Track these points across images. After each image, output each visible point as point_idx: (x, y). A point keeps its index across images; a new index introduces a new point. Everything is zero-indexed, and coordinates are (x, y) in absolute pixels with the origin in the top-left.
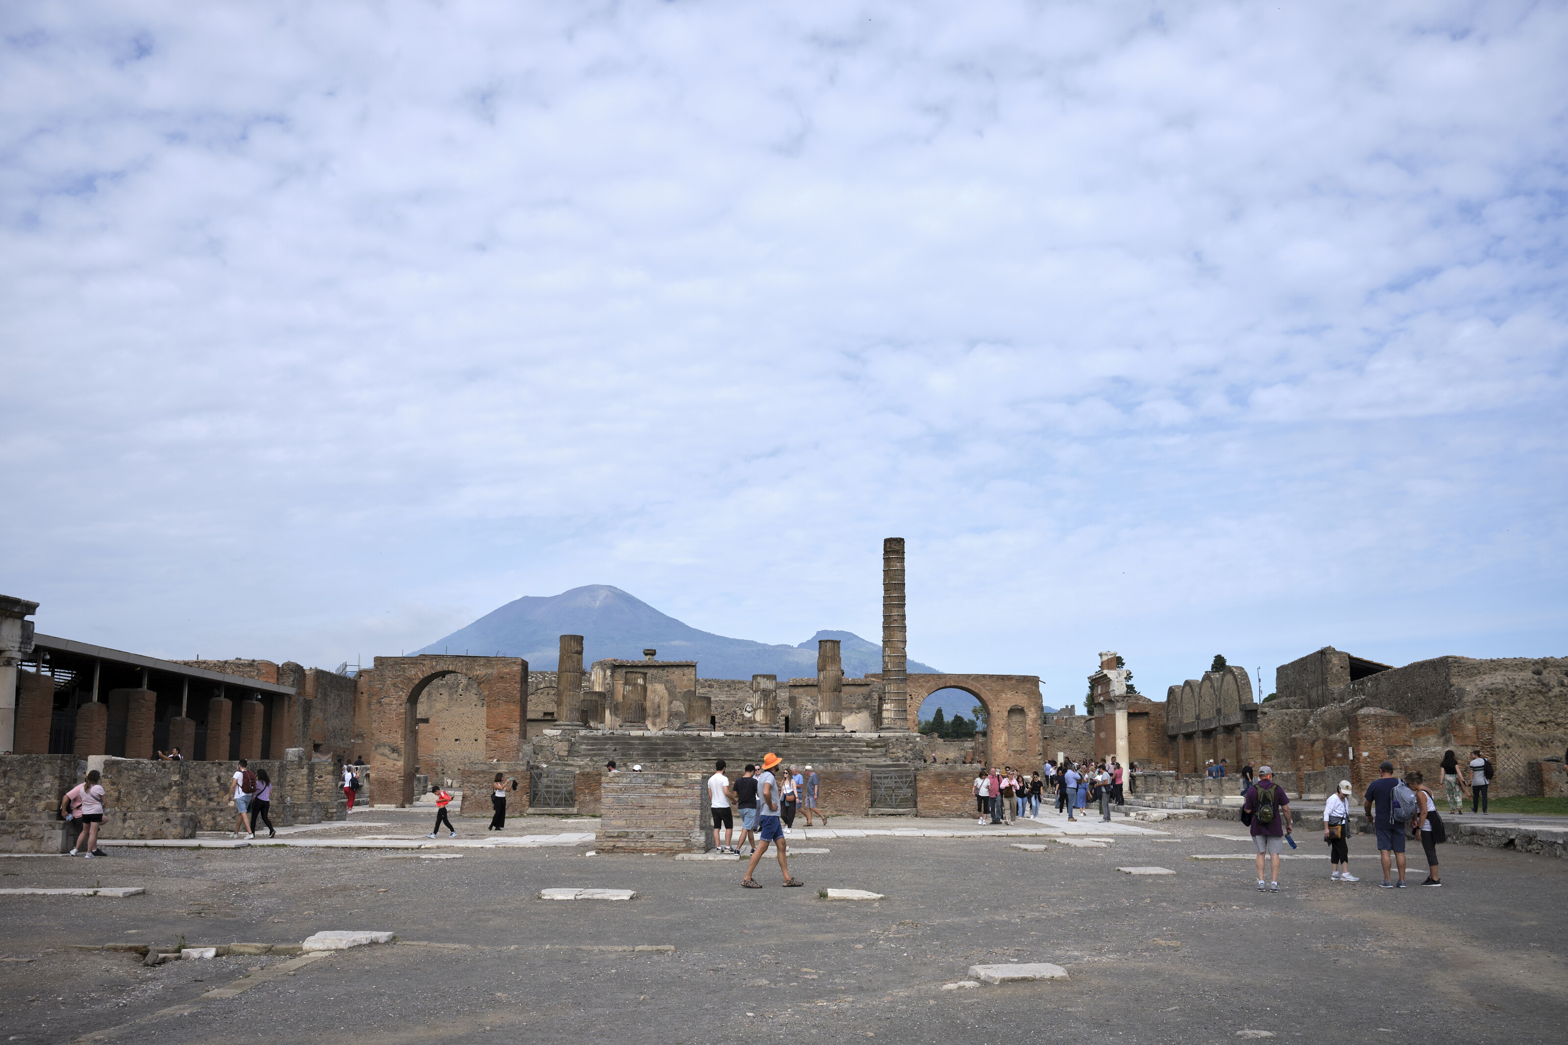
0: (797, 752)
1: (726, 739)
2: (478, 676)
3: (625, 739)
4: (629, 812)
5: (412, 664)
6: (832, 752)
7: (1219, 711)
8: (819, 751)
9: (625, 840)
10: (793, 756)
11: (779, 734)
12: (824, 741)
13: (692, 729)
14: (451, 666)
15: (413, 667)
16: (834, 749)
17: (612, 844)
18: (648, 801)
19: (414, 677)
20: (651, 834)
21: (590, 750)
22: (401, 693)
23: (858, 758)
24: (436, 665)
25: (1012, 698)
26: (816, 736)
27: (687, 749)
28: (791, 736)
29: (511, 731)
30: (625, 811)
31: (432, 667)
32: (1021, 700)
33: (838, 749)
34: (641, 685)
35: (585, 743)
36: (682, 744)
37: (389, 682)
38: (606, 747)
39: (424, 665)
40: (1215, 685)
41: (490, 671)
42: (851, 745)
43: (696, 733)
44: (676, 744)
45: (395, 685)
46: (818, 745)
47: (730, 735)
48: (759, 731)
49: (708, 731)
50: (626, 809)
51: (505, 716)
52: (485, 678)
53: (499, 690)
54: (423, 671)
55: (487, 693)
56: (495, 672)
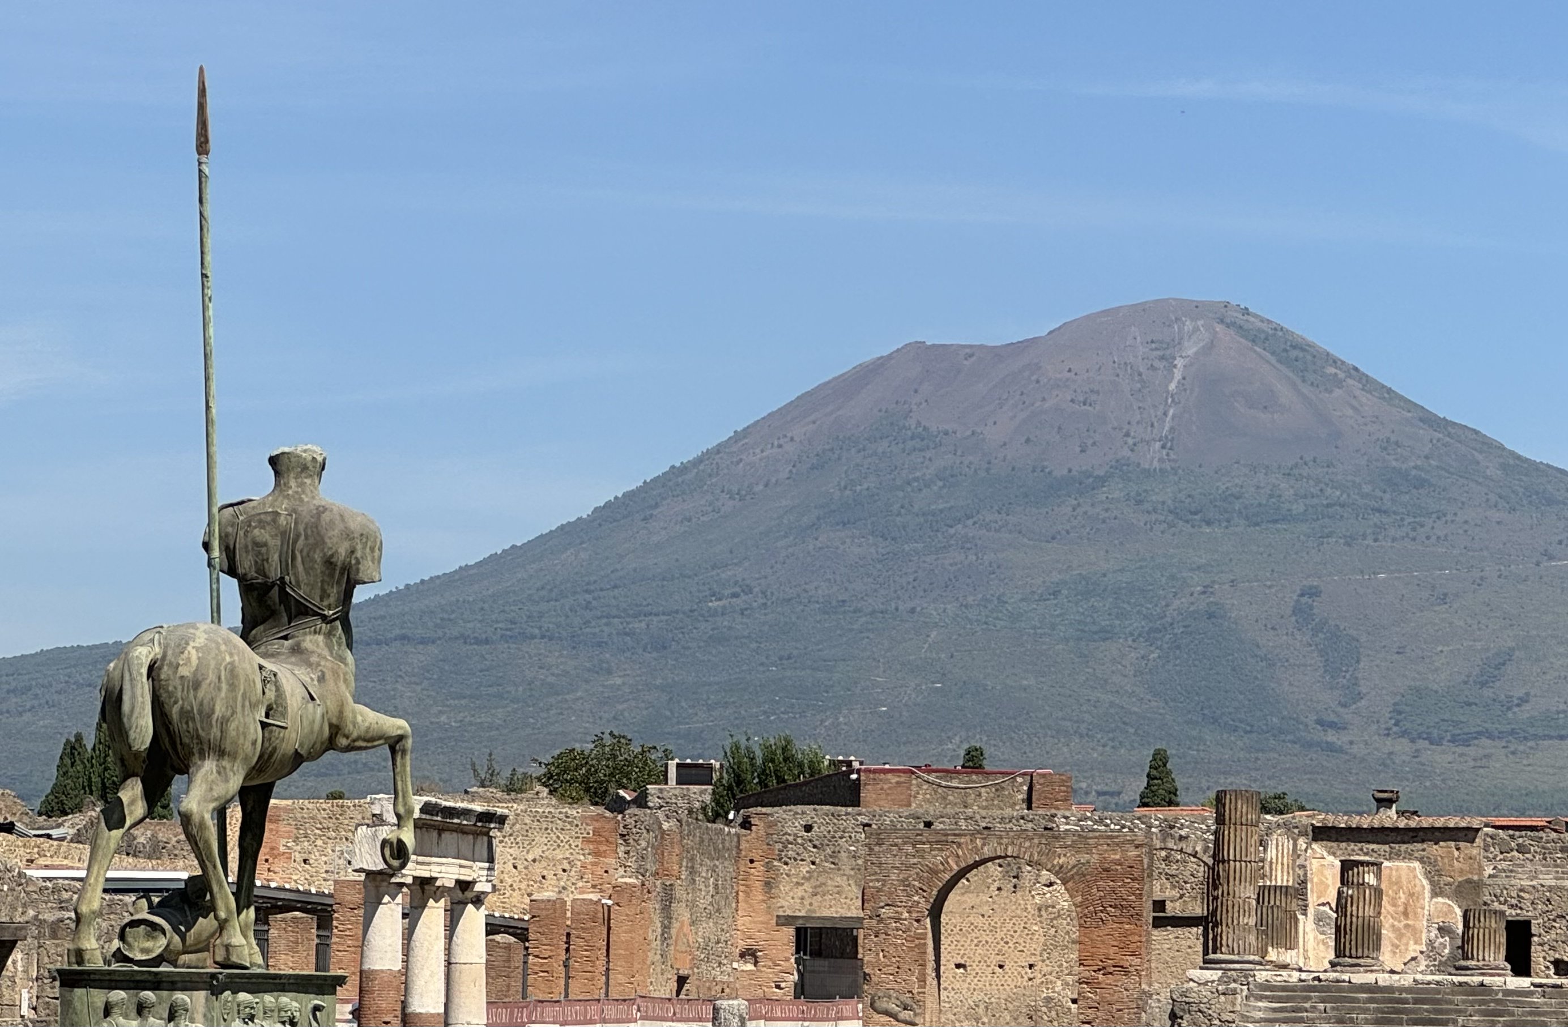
2: (1061, 867)
3: (1341, 990)
5: (937, 842)
13: (1468, 972)
14: (1010, 848)
15: (940, 849)
19: (941, 867)
21: (1274, 1010)
22: (917, 898)
24: (984, 845)
27: (1459, 1012)
29: (1127, 973)
31: (975, 850)
34: (1370, 886)
35: (1266, 997)
36: (1451, 1002)
37: (895, 875)
38: (1307, 1005)
39: (959, 845)
41: (1084, 858)
43: (1477, 979)
44: (1438, 1002)
45: (905, 882)
47: (1540, 986)
49: (1499, 975)
51: (1115, 943)
52: (1075, 870)
53: (1102, 894)
54: (958, 856)
55: (1079, 899)
56: (1095, 858)
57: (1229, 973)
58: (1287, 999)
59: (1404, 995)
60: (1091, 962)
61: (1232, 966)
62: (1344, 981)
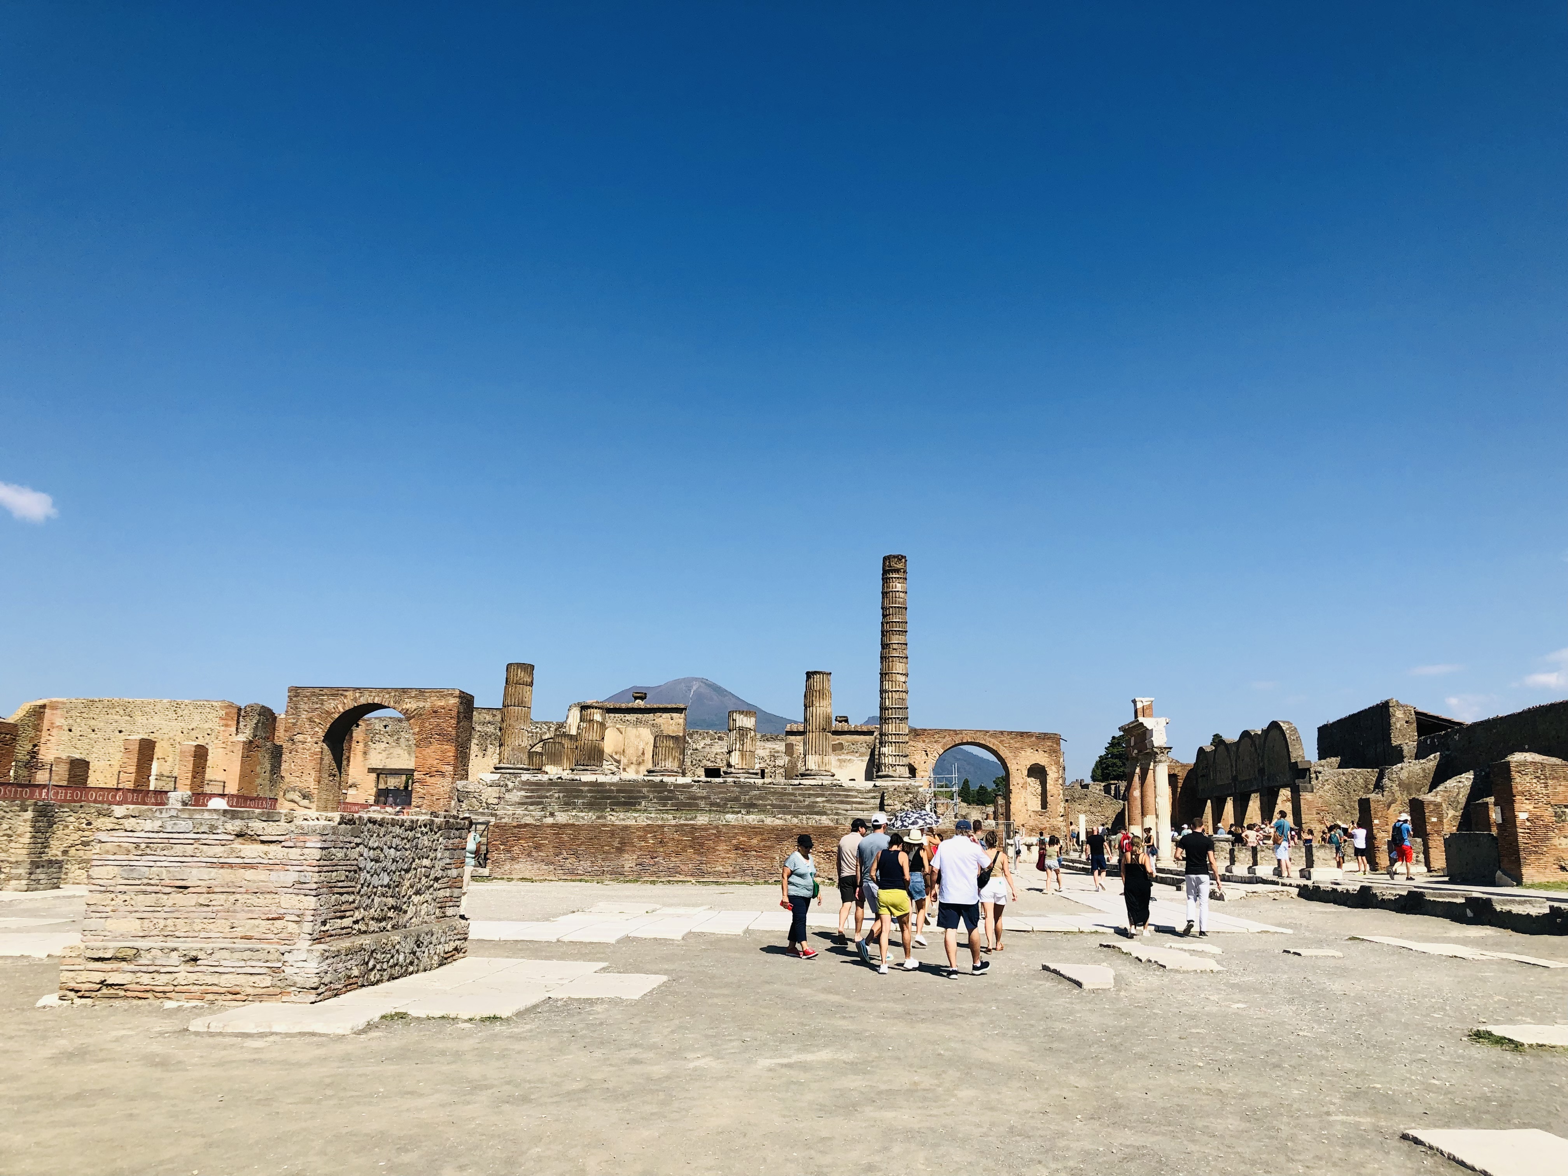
0: (774, 802)
1: (693, 786)
2: (408, 710)
3: (572, 784)
4: (151, 899)
5: (332, 695)
6: (817, 802)
7: (1262, 771)
8: (801, 802)
9: (131, 967)
10: (768, 807)
11: (756, 781)
12: (809, 789)
13: (654, 774)
14: (377, 699)
15: (333, 699)
16: (818, 799)
17: (98, 977)
18: (195, 875)
19: (333, 710)
20: (194, 953)
21: (527, 797)
22: (317, 729)
23: (847, 810)
24: (360, 697)
25: (1031, 756)
26: (800, 784)
27: (644, 797)
28: (770, 783)
29: (443, 775)
30: (141, 897)
31: (355, 699)
32: (1041, 758)
33: (824, 799)
34: (598, 722)
35: (524, 790)
36: (641, 791)
37: (304, 715)
38: (549, 794)
39: (346, 696)
40: (1257, 742)
41: (421, 704)
42: (839, 795)
43: (657, 779)
45: (311, 720)
46: (800, 794)
48: (733, 777)
49: (674, 776)
50: (144, 893)
51: (438, 757)
52: (415, 712)
53: (431, 727)
54: (344, 703)
55: (417, 730)
56: (428, 705)
57: (505, 775)
58: (538, 790)
59: (612, 788)
60: (422, 769)
61: (508, 771)
62: (576, 780)
